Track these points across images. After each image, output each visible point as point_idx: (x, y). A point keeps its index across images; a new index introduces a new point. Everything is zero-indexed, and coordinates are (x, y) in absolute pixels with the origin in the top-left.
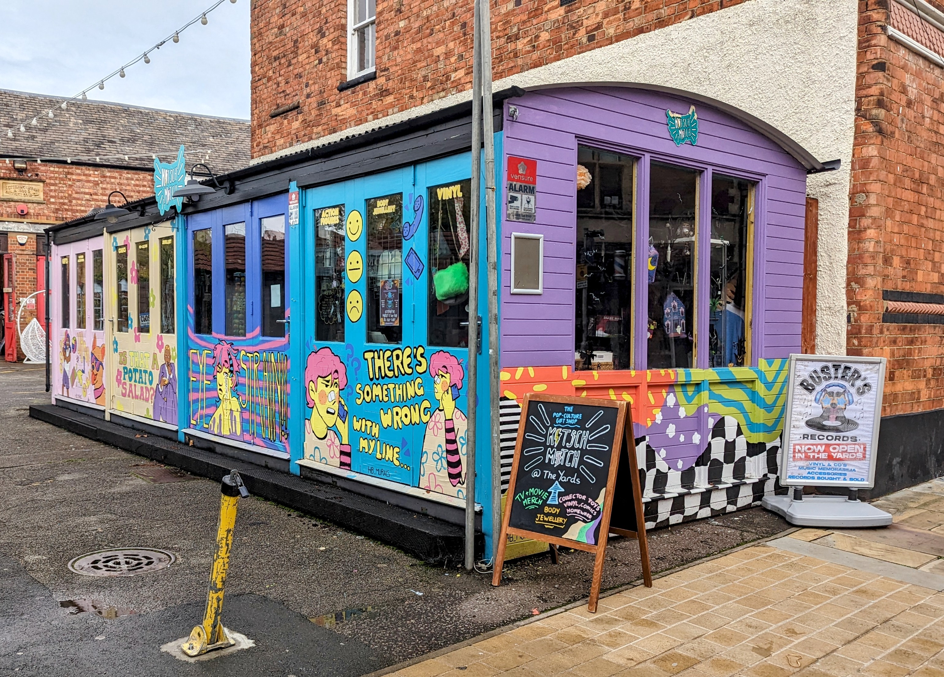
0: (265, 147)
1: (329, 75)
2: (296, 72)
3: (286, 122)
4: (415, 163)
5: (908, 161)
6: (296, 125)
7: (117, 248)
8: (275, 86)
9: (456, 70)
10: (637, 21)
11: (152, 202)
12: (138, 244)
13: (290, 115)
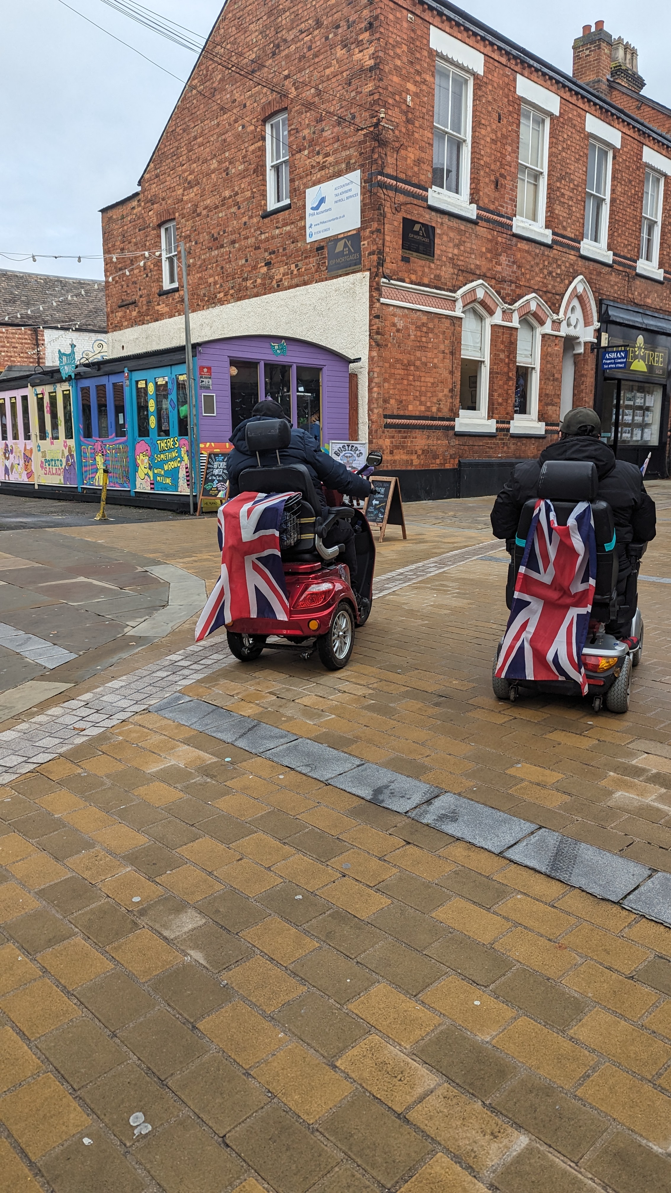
0: (116, 326)
1: (152, 285)
2: (133, 280)
3: (128, 311)
4: (171, 365)
5: (400, 356)
6: (134, 314)
7: (37, 395)
8: (120, 287)
9: (219, 293)
10: (295, 281)
11: (58, 371)
12: (50, 393)
13: (131, 307)
